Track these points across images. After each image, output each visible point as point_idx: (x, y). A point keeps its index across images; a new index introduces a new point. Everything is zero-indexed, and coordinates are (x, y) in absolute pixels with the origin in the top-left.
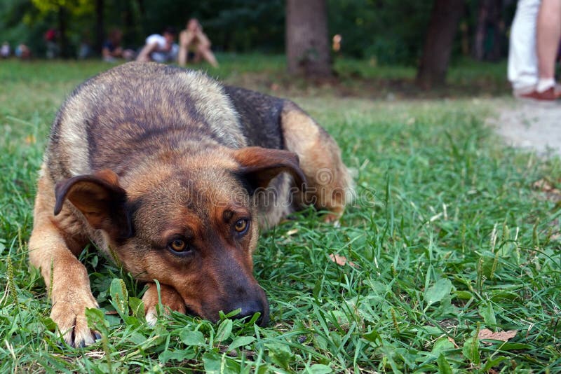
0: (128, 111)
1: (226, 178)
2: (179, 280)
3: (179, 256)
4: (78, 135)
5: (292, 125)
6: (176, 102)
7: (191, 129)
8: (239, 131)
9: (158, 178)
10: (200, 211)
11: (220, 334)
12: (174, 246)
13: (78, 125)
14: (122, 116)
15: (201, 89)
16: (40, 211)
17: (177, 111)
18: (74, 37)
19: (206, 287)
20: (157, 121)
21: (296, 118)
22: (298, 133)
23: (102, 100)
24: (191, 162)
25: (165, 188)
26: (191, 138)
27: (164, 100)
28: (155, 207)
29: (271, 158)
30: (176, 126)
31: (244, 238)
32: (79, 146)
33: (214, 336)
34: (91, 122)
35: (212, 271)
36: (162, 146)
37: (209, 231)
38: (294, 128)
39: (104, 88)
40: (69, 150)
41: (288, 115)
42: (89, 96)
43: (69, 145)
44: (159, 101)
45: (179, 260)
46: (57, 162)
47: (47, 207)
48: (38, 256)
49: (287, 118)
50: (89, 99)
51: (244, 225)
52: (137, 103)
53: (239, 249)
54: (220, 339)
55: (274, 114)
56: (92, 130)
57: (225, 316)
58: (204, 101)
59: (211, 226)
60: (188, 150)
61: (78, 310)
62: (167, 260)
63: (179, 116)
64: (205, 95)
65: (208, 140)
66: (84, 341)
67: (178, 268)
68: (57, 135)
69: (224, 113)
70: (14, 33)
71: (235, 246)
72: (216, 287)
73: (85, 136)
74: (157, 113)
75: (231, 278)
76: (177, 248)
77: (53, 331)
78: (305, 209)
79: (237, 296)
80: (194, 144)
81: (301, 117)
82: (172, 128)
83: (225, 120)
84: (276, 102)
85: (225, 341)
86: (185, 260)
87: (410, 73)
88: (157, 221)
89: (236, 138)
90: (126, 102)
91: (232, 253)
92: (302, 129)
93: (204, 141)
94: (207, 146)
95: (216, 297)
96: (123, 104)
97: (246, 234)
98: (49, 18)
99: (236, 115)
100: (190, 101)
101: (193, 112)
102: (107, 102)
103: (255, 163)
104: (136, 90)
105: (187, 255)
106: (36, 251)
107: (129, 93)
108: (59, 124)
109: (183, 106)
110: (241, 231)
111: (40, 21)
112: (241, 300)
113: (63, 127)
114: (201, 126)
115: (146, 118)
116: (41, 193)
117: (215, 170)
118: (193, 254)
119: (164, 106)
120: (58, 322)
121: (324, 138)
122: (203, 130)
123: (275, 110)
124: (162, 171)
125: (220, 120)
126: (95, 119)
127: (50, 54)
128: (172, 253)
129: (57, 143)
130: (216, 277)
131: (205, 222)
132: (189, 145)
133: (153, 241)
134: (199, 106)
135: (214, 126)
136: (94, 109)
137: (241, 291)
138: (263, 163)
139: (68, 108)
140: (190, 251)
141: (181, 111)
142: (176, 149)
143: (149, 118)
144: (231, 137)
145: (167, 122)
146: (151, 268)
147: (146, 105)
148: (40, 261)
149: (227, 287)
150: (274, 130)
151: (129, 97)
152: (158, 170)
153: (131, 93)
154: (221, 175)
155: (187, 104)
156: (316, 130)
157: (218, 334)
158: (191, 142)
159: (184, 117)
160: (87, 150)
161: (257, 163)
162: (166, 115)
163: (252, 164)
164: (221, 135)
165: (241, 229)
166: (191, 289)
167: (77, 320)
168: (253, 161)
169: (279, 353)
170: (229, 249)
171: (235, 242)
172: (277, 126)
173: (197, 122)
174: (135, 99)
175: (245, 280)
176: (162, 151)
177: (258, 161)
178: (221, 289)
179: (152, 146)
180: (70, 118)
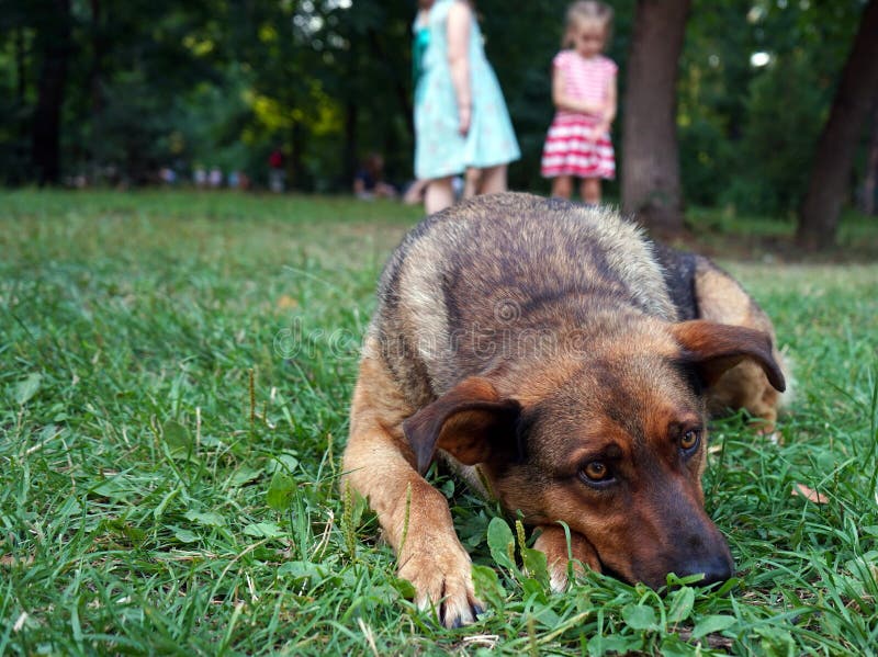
0: (505, 264)
1: (665, 370)
2: (592, 522)
3: (596, 488)
4: (430, 295)
5: (711, 292)
6: (578, 253)
7: (603, 292)
8: (667, 297)
9: (562, 374)
10: (629, 423)
11: (676, 610)
12: (590, 471)
13: (427, 280)
14: (497, 272)
15: (612, 232)
16: (362, 409)
17: (580, 266)
18: (313, 164)
19: (638, 537)
20: (551, 282)
21: (717, 282)
22: (721, 303)
23: (465, 243)
24: (609, 347)
25: (576, 389)
26: (603, 306)
27: (560, 249)
28: (560, 419)
29: (726, 340)
30: (579, 287)
31: (693, 459)
32: (433, 313)
33: (667, 612)
34: (450, 277)
35: (648, 511)
36: (563, 321)
37: (643, 453)
38: (714, 295)
39: (466, 226)
40: (414, 317)
41: (706, 276)
42: (443, 237)
43: (415, 310)
44: (552, 250)
45: (596, 494)
46: (394, 334)
47: (373, 402)
48: (364, 478)
49: (704, 281)
50: (443, 243)
51: (694, 438)
52: (518, 253)
53: (686, 477)
54: (677, 618)
55: (683, 276)
56: (452, 290)
57: (680, 581)
58: (619, 251)
59: (646, 445)
60: (603, 327)
61: (446, 566)
62: (577, 495)
63: (583, 273)
64: (619, 242)
65: (629, 309)
66: (459, 617)
67: (594, 506)
68: (395, 294)
69: (648, 270)
70: (228, 155)
71: (682, 474)
72: (654, 536)
73: (442, 298)
74: (549, 269)
75: (678, 523)
76: (594, 474)
77: (411, 600)
78: (731, 415)
79: (688, 551)
80: (609, 315)
81: (723, 281)
82: (574, 289)
83: (648, 280)
84: (683, 258)
85: (683, 621)
86: (606, 493)
87: (785, 229)
88: (563, 439)
89: (664, 307)
90: (502, 249)
91: (679, 484)
92: (726, 297)
93: (623, 310)
94: (627, 318)
95: (655, 552)
96: (498, 253)
97: (695, 452)
98: (278, 137)
99: (663, 272)
100: (598, 251)
101: (603, 268)
102: (473, 248)
103: (700, 347)
104: (515, 232)
105: (609, 487)
106: (359, 471)
107: (505, 236)
108: (396, 279)
109: (589, 257)
110: (689, 448)
111: (265, 140)
112: (697, 556)
113: (403, 283)
114: (615, 287)
115: (533, 278)
116: (364, 383)
117: (649, 359)
118: (618, 484)
119: (560, 259)
120: (417, 585)
121: (755, 312)
122: (619, 293)
123: (685, 270)
124: (567, 361)
125: (641, 279)
126: (457, 274)
127: (277, 185)
128: (586, 484)
129: (395, 306)
130: (656, 522)
131: (637, 441)
132: (602, 319)
133: (556, 468)
134: (612, 258)
135: (633, 288)
136: (455, 258)
137: (695, 542)
138: (713, 349)
139: (411, 254)
140: (614, 480)
141: (586, 267)
142: (584, 326)
143: (538, 278)
144: (658, 304)
145: (566, 282)
146: (553, 508)
147: (533, 255)
148: (367, 486)
149: (674, 537)
150: (685, 298)
151: (506, 242)
152: (560, 360)
153: (510, 237)
154: (658, 366)
155: (594, 255)
156: (745, 301)
157: (672, 610)
158: (605, 313)
159: (590, 274)
160: (446, 319)
161: (705, 347)
162: (564, 271)
163: (695, 349)
164: (644, 300)
165: (690, 444)
166: (614, 538)
167: (447, 583)
168: (698, 344)
169: (779, 644)
170: (674, 478)
171: (682, 466)
172: (689, 293)
173: (610, 283)
174: (515, 246)
175: (700, 525)
176: (563, 330)
177: (706, 345)
178: (664, 540)
179: (546, 320)
180: (414, 271)
